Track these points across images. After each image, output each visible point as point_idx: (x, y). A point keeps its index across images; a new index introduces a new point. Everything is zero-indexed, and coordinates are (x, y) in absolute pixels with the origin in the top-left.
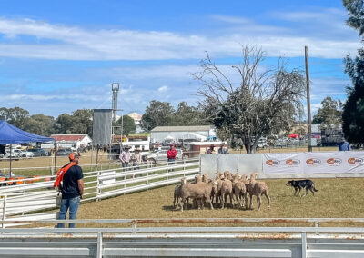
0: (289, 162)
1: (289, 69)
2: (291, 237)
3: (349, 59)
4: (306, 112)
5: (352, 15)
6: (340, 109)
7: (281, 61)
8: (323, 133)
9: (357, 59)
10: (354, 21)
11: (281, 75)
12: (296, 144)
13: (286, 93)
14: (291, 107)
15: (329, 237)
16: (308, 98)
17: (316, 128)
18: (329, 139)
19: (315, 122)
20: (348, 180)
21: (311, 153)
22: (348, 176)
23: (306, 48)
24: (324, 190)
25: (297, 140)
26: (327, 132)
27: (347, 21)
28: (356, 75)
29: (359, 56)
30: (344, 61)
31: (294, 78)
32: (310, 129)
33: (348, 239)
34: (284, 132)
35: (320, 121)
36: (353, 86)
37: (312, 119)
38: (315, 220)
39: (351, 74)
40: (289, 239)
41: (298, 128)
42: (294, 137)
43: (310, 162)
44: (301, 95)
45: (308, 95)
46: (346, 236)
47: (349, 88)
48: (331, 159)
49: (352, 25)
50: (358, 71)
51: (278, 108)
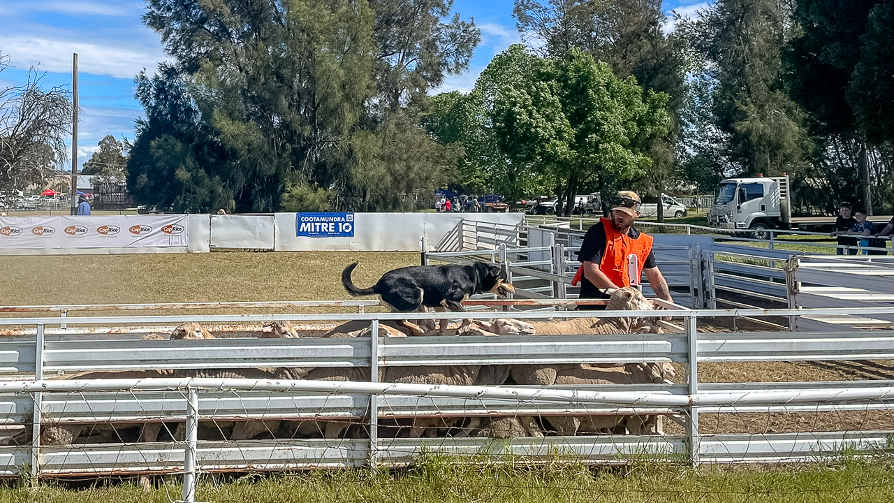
0: (38, 231)
1: (45, 88)
2: (22, 333)
3: (143, 78)
4: (70, 156)
5: (153, 9)
6: (125, 154)
7: (33, 75)
8: (96, 190)
9: (156, 79)
10: (154, 17)
11: (32, 96)
12: (52, 205)
13: (38, 124)
14: (48, 148)
15: (81, 332)
16: (74, 135)
17: (84, 182)
18: (106, 199)
19: (84, 173)
20: (128, 258)
21: (74, 218)
22: (129, 251)
23: (75, 55)
24: (89, 272)
25: (56, 200)
26: (104, 189)
27: (145, 18)
28: (153, 102)
29: (159, 74)
30: (136, 81)
31: (53, 102)
32: (74, 181)
33: (109, 333)
34: (35, 187)
35: (92, 172)
36: (146, 119)
37: (80, 168)
38: (61, 307)
39: (145, 101)
40: (18, 336)
41: (57, 182)
42: (51, 196)
43: (71, 230)
44: (63, 130)
45: (74, 129)
46: (107, 330)
47: (141, 123)
48: (105, 227)
49: (152, 24)
50: (157, 96)
51: (25, 148)
